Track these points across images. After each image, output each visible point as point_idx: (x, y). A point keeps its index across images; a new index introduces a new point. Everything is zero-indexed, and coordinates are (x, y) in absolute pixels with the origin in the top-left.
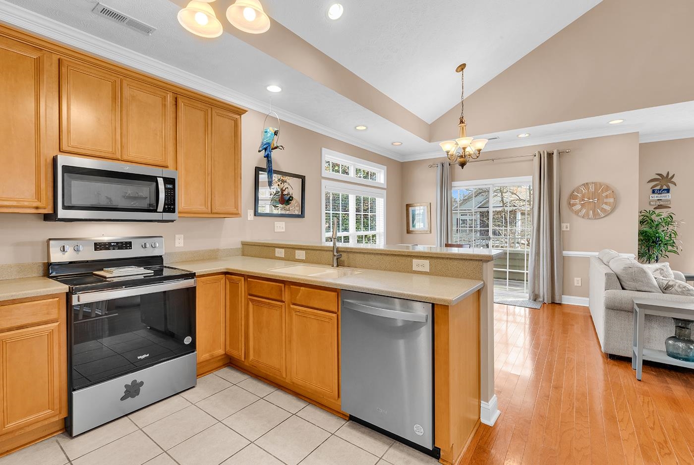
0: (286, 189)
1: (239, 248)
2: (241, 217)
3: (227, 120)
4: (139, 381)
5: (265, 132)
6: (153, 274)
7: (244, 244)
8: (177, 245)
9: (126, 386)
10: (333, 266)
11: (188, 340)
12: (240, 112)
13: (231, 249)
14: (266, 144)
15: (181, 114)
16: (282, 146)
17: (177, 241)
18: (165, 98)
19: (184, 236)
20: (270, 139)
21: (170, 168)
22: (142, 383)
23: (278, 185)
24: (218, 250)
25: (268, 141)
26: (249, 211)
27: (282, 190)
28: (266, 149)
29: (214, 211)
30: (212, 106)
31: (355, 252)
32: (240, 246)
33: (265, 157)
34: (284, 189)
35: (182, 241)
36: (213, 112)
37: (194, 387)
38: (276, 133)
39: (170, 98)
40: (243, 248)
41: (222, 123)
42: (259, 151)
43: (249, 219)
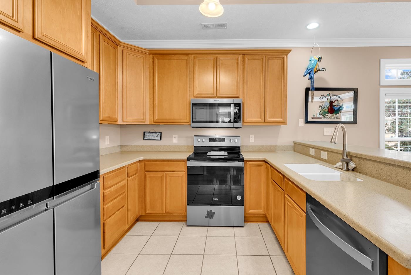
0: (335, 101)
1: (292, 146)
2: (287, 124)
3: (276, 61)
4: (213, 211)
5: (310, 61)
6: (227, 156)
7: (295, 143)
8: (251, 141)
9: (207, 211)
10: (342, 169)
11: (239, 198)
12: (286, 52)
13: (285, 146)
14: (309, 70)
15: (247, 66)
16: (324, 68)
17: (251, 139)
18: (237, 60)
19: (254, 136)
20: (313, 65)
21: (240, 97)
22: (214, 213)
23: (328, 99)
24: (276, 146)
25: (312, 67)
26: (300, 120)
27: (331, 103)
28: (310, 73)
29: (266, 121)
30: (265, 55)
31: (364, 159)
32: (293, 144)
33: (308, 79)
34: (333, 101)
35: (253, 139)
36: (267, 58)
37: (243, 227)
38: (319, 60)
39: (240, 58)
40: (294, 146)
41: (273, 64)
42: (304, 76)
43: (300, 126)
